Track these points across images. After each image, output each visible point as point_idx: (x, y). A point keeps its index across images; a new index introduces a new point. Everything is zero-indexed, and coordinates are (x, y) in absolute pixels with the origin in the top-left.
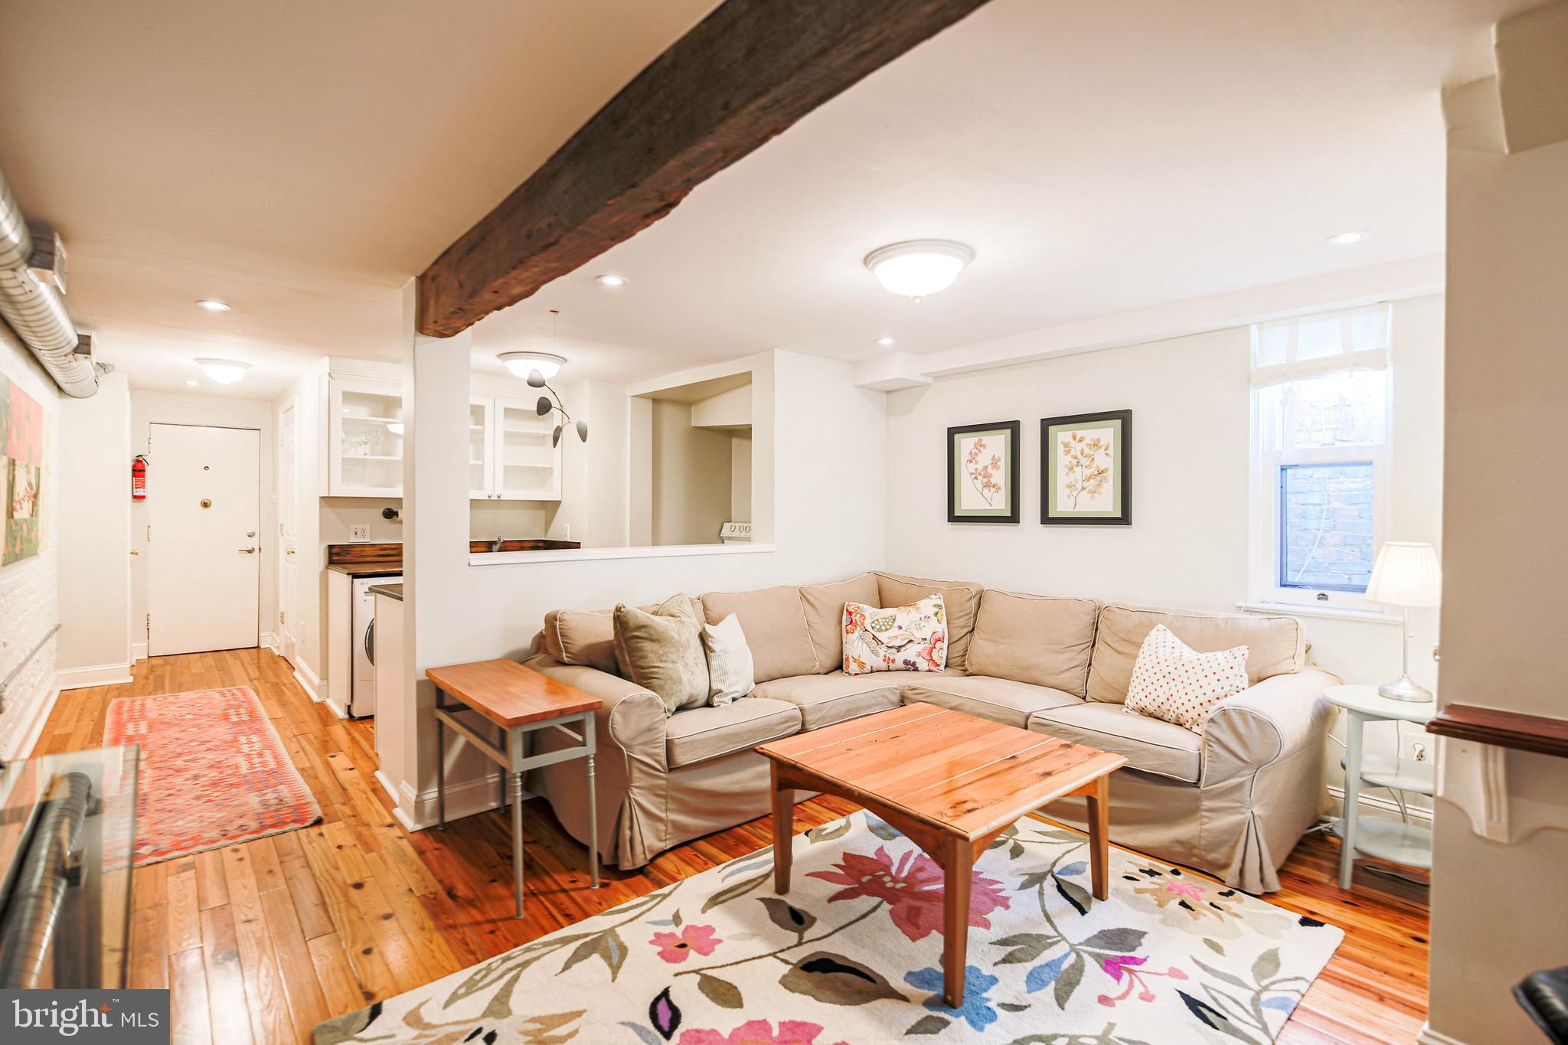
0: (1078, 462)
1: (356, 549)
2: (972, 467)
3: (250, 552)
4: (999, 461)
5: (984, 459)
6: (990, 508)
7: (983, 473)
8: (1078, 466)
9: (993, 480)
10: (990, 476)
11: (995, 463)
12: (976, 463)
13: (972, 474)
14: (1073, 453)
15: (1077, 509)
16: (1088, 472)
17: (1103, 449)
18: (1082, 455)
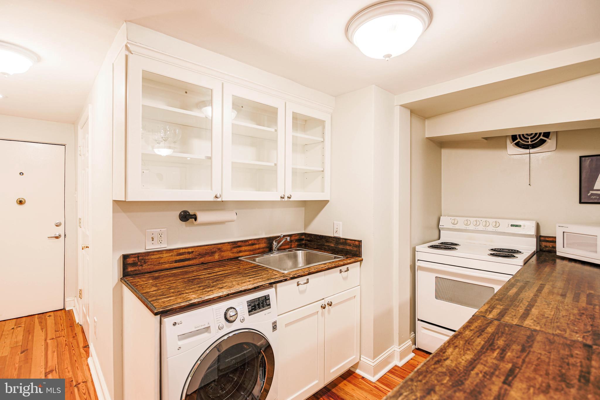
1: (152, 257)
3: (57, 238)
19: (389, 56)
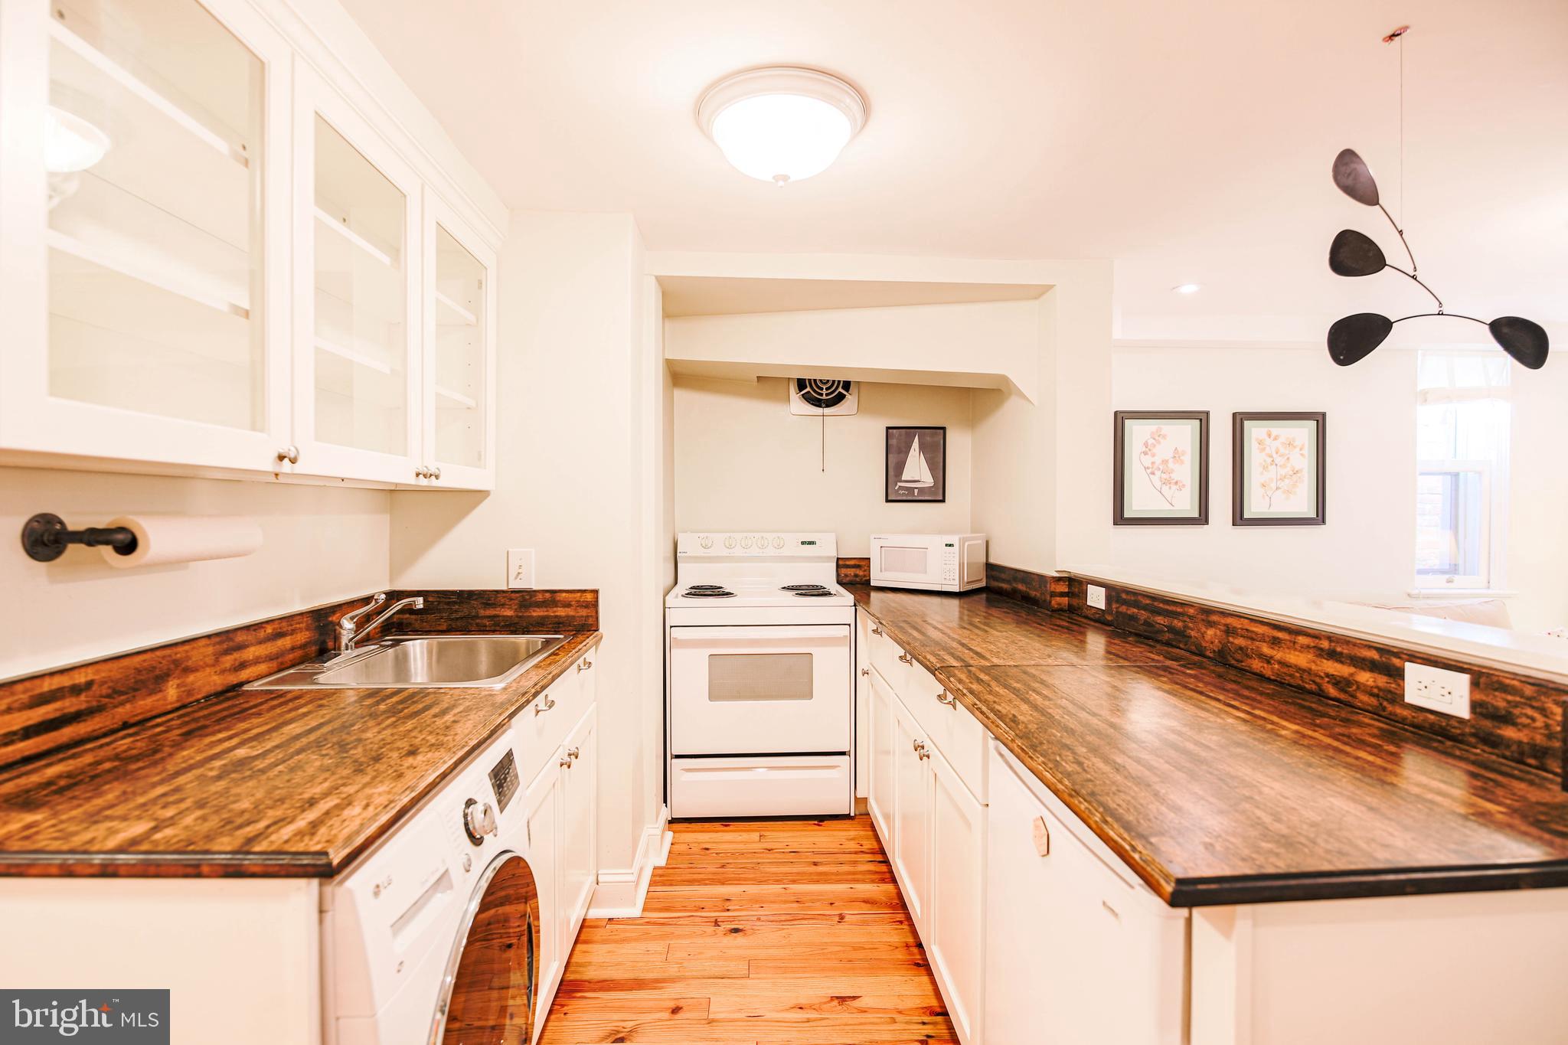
0: (1273, 461)
2: (1147, 460)
4: (1183, 455)
5: (1164, 451)
6: (1172, 508)
7: (1161, 467)
8: (1271, 464)
9: (1175, 476)
10: (1172, 471)
11: (1177, 456)
12: (1153, 455)
13: (1148, 468)
14: (1268, 450)
15: (1272, 510)
16: (1283, 472)
17: (1298, 449)
18: (1277, 453)
19: (785, 178)
